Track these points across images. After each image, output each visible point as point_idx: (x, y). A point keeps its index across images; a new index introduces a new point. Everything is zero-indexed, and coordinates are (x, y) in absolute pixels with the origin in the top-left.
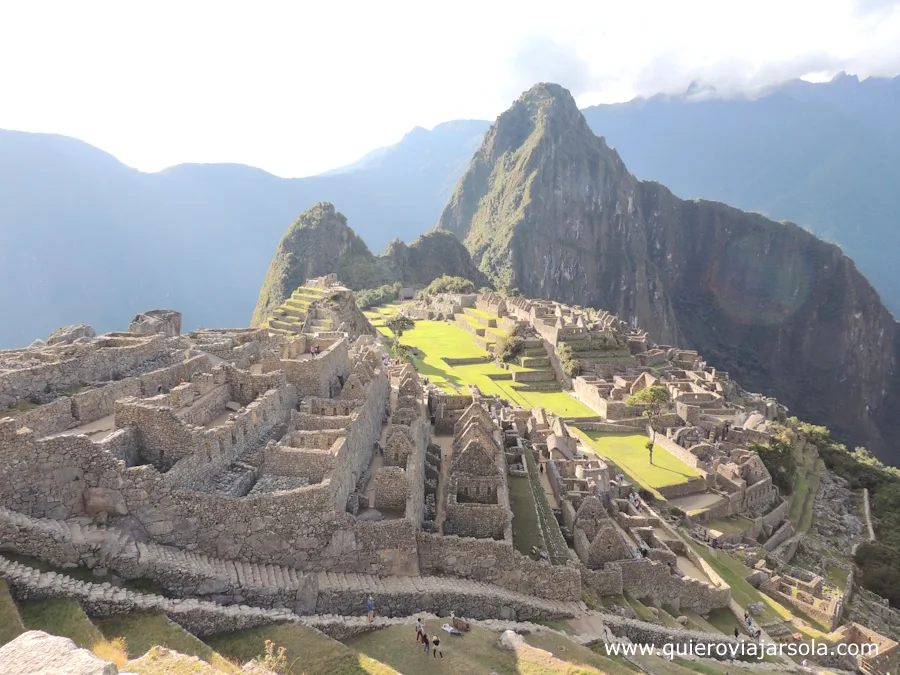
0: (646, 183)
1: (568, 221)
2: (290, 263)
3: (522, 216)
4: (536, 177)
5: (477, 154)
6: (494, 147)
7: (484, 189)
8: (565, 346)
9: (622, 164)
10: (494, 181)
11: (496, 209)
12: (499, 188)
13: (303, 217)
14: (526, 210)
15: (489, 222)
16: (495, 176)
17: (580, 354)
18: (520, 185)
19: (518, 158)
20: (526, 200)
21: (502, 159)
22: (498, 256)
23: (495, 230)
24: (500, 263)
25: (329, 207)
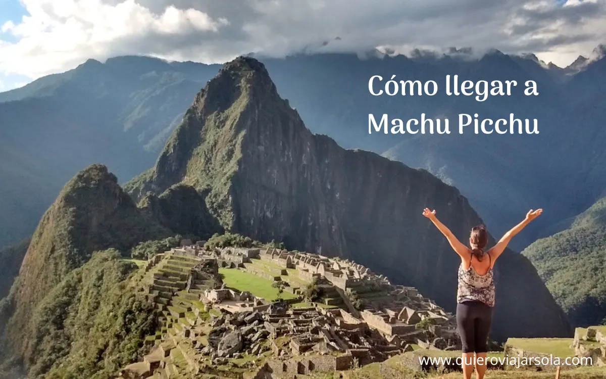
0: (318, 136)
1: (269, 171)
2: (74, 216)
3: (236, 168)
4: (244, 137)
5: (189, 111)
6: (205, 107)
7: (198, 140)
8: (352, 291)
9: (302, 122)
10: (205, 134)
11: (210, 159)
12: (212, 142)
13: (80, 177)
14: (239, 163)
15: (205, 170)
16: (206, 130)
17: (362, 295)
18: (231, 141)
19: (227, 118)
20: (238, 154)
21: (212, 117)
22: (220, 200)
23: (212, 178)
24: (221, 206)
25: (103, 169)
